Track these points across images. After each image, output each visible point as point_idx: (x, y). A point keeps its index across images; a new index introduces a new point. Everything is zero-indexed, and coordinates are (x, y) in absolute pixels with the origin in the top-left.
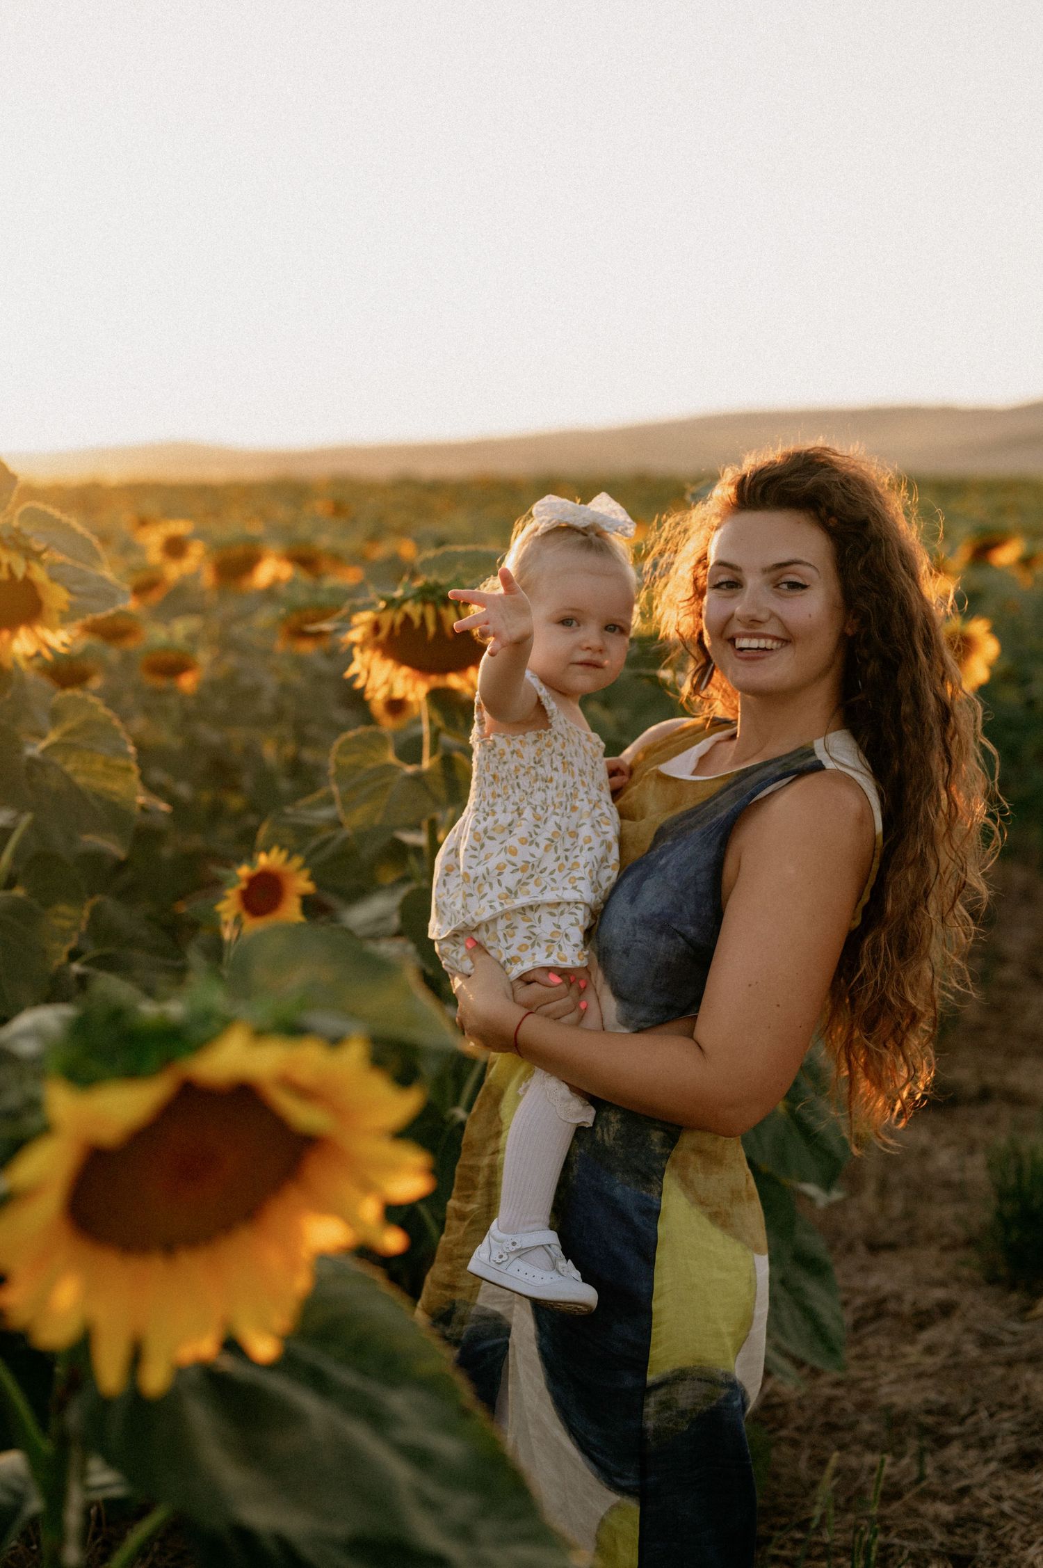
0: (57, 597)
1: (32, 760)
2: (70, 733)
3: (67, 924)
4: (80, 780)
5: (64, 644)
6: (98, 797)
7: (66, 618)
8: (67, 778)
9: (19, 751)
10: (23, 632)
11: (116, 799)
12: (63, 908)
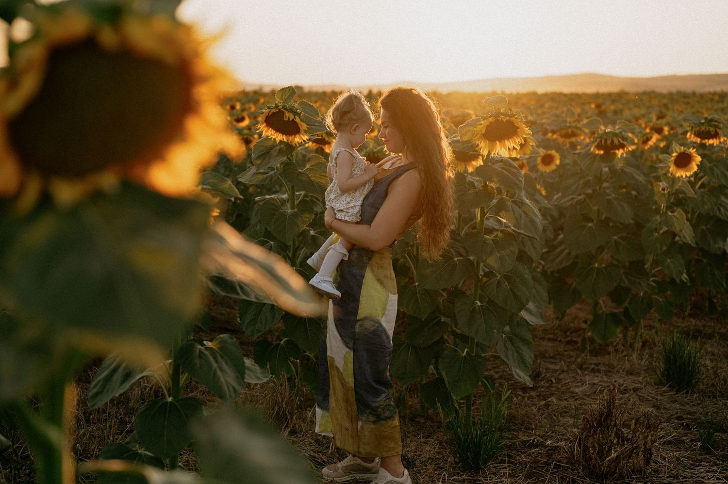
0: (303, 126)
1: (299, 172)
2: (313, 166)
3: (307, 220)
4: (313, 179)
5: (307, 140)
6: (317, 183)
7: (306, 132)
8: (309, 177)
9: (297, 170)
10: (297, 136)
11: (322, 185)
12: (307, 215)
